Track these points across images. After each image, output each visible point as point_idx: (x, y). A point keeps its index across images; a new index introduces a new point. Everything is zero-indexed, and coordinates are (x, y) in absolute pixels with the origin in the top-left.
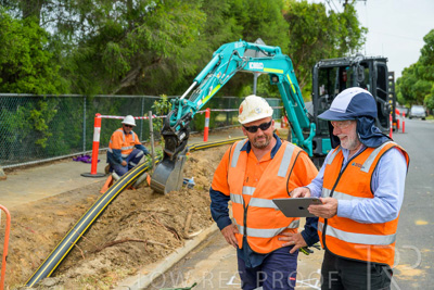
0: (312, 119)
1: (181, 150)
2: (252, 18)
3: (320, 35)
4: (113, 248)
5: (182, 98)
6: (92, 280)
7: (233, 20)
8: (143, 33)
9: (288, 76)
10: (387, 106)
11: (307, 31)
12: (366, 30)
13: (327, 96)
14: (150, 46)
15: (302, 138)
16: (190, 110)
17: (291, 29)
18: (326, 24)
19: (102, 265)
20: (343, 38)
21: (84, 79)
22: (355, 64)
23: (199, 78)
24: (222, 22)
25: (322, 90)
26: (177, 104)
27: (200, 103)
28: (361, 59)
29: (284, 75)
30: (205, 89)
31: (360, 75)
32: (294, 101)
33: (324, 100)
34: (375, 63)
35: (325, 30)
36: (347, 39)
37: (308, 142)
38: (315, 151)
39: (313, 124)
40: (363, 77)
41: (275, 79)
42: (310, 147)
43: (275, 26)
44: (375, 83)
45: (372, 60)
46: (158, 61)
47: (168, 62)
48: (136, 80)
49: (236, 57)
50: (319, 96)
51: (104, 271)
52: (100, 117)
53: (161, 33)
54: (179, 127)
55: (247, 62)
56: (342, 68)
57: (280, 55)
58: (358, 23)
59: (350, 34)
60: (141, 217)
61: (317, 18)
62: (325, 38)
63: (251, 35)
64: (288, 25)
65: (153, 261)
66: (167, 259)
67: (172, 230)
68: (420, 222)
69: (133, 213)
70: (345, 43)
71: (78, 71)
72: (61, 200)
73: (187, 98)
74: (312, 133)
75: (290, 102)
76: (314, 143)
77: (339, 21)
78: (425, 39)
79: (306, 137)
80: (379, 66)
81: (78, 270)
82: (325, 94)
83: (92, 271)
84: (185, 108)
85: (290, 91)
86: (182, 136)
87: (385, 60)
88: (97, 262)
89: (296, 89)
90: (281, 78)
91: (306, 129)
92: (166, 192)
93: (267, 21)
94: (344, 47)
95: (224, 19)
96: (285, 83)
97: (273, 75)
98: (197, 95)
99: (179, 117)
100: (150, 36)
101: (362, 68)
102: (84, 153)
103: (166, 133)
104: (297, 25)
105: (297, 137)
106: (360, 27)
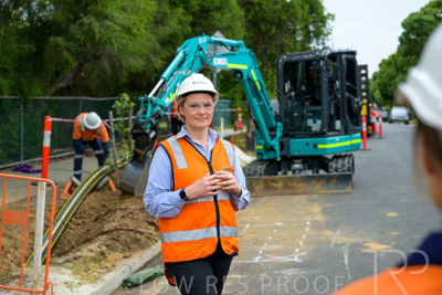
0: (278, 118)
1: (150, 149)
2: (202, 6)
3: (280, 25)
4: (105, 236)
5: (151, 95)
6: (94, 260)
7: (180, 10)
8: (89, 25)
9: (252, 72)
10: (358, 103)
11: (264, 20)
12: (332, 17)
13: (293, 94)
14: (97, 39)
15: (268, 138)
16: (158, 108)
17: (246, 17)
18: (287, 11)
19: (99, 250)
20: (306, 27)
21: (23, 79)
22: (322, 58)
23: (165, 75)
24: (168, 11)
25: (288, 87)
26: (146, 102)
27: (167, 101)
28: (328, 52)
29: (248, 71)
30: (172, 86)
31: (328, 70)
32: (260, 99)
33: (290, 98)
34: (344, 56)
35: (284, 17)
36: (311, 28)
37: (275, 143)
38: (283, 153)
39: (279, 124)
40: (332, 72)
41: (239, 75)
42: (277, 148)
43: (228, 15)
44: (344, 78)
45: (340, 53)
46: (99, 57)
47: (111, 58)
48: (74, 78)
49: (200, 53)
50: (285, 94)
51: (102, 253)
52: (50, 119)
53: (109, 23)
54: (149, 126)
55: (212, 58)
56: (308, 63)
57: (244, 49)
58: (322, 7)
59: (314, 22)
60: (119, 214)
61: (276, 3)
62: (285, 27)
63: (201, 25)
64: (242, 13)
65: (142, 248)
66: (154, 247)
67: (152, 224)
68: (390, 214)
69: (110, 211)
70: (309, 32)
71: (17, 70)
72: (24, 205)
73: (155, 95)
74: (279, 133)
75: (255, 100)
76: (281, 145)
77: (302, 7)
78: (404, 25)
79: (273, 137)
80: (347, 60)
81: (79, 254)
82: (290, 90)
83: (91, 254)
84: (154, 106)
85: (255, 88)
86: (152, 134)
87: (353, 53)
88: (93, 246)
89: (261, 85)
90: (245, 75)
91: (272, 129)
92: (136, 192)
93: (219, 9)
94: (308, 38)
95: (171, 9)
96: (250, 80)
97: (238, 71)
98: (164, 92)
99: (148, 115)
100: (96, 27)
101: (330, 62)
102: (22, 163)
103: (136, 131)
104: (252, 12)
105: (263, 137)
106: (325, 13)
